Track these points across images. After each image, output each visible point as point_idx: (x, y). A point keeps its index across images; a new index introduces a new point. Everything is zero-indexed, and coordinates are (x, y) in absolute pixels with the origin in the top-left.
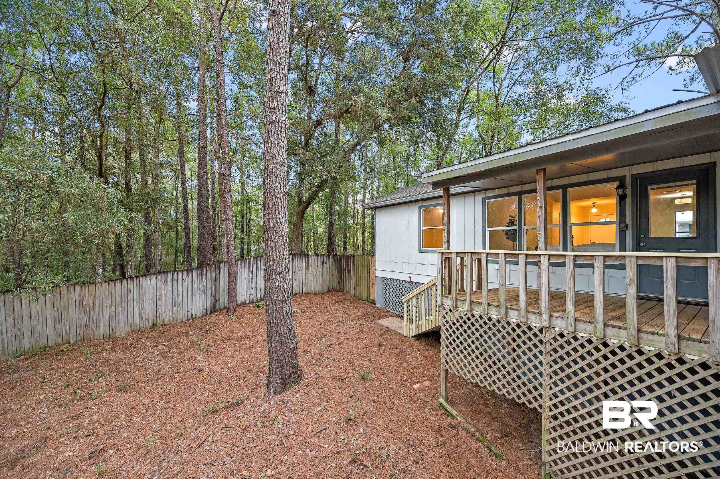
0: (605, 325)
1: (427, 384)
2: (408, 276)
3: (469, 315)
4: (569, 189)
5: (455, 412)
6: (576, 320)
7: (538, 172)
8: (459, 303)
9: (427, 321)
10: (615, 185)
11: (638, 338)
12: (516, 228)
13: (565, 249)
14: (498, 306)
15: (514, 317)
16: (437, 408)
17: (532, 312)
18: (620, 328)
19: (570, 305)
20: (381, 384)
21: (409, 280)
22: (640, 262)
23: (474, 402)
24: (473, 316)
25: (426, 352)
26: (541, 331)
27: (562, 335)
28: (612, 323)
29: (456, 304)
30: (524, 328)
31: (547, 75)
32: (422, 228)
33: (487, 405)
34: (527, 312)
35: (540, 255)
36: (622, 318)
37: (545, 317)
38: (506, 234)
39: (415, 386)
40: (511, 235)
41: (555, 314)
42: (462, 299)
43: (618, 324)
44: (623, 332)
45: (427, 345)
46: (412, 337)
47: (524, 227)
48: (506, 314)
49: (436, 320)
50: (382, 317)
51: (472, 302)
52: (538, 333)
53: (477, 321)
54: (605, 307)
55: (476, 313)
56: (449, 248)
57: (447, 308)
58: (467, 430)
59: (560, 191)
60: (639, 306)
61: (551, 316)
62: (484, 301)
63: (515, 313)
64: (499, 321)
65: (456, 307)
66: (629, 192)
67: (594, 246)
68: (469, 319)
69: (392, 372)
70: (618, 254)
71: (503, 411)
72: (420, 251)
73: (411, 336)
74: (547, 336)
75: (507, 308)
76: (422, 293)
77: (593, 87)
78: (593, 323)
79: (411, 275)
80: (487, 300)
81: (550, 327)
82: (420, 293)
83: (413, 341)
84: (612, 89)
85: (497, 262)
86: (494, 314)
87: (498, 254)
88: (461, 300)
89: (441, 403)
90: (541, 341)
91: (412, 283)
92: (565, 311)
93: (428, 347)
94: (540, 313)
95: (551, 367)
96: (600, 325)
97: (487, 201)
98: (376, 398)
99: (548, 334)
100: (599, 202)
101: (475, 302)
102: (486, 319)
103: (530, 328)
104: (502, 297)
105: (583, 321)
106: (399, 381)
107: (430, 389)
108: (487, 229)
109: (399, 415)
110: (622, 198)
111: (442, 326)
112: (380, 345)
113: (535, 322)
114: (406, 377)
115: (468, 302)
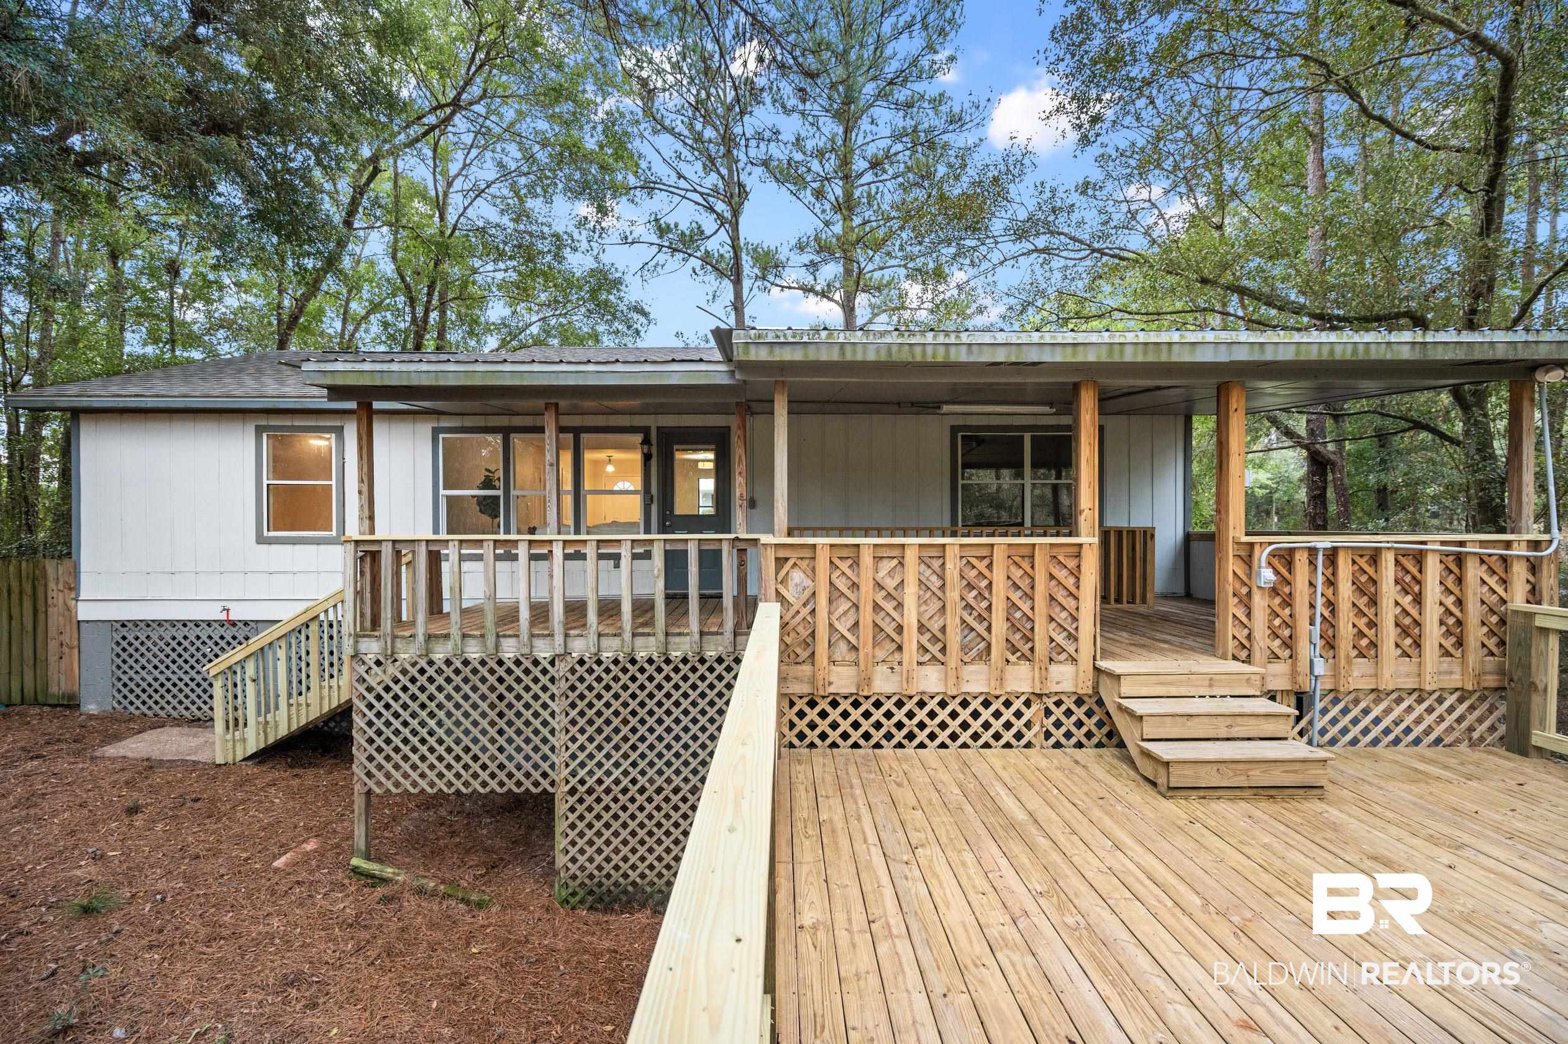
0: (634, 635)
1: (310, 846)
2: (219, 606)
3: (423, 663)
4: (583, 435)
5: (390, 870)
6: (599, 635)
7: (547, 407)
8: (399, 644)
9: (293, 709)
10: (638, 438)
11: (667, 643)
12: (500, 493)
13: (577, 531)
14: (482, 636)
15: (510, 650)
16: (346, 881)
17: (538, 636)
18: (649, 635)
19: (592, 616)
20: (163, 900)
21: (223, 616)
22: (668, 547)
23: (426, 839)
24: (431, 663)
25: (295, 782)
26: (552, 663)
27: (581, 662)
28: (640, 630)
29: (393, 647)
30: (527, 664)
31: (534, 204)
32: (265, 482)
33: (453, 834)
34: (532, 636)
35: (551, 542)
36: (650, 623)
37: (559, 639)
38: (479, 503)
39: (279, 863)
40: (489, 506)
41: (572, 632)
42: (407, 634)
43: (646, 630)
44: (652, 639)
45: (291, 767)
46: (245, 760)
47: (513, 493)
48: (497, 646)
49: (321, 698)
50: (117, 738)
51: (429, 637)
52: (549, 667)
53: (440, 671)
54: (633, 611)
55: (439, 656)
56: (372, 531)
57: (370, 659)
58: (420, 891)
59: (571, 436)
60: (667, 605)
61: (566, 636)
62: (455, 631)
63: (512, 642)
64: (483, 663)
65: (393, 653)
66: (654, 451)
67: (615, 526)
68: (422, 671)
69: (198, 857)
70: (643, 537)
71: (485, 832)
72: (261, 540)
73: (239, 757)
74: (562, 668)
75: (498, 636)
76: (276, 644)
77: (606, 259)
78: (619, 635)
79: (228, 605)
80: (461, 629)
81: (567, 653)
82: (270, 644)
83: (251, 769)
84: (630, 274)
85: (479, 558)
86: (474, 652)
87: (482, 541)
88: (403, 637)
89: (356, 870)
90: (552, 680)
91: (234, 624)
92: (585, 625)
93: (296, 771)
94: (551, 635)
95: (567, 714)
96: (627, 636)
97: (441, 436)
98: (154, 936)
99: (563, 665)
100: (617, 455)
101: (436, 637)
102: (458, 664)
103: (536, 663)
104: (490, 619)
105: (607, 635)
106: (222, 871)
107: (320, 853)
108: (442, 492)
109: (242, 941)
110: (647, 458)
111: (356, 701)
112: (133, 811)
113: (543, 651)
114: (245, 855)
115: (421, 638)
